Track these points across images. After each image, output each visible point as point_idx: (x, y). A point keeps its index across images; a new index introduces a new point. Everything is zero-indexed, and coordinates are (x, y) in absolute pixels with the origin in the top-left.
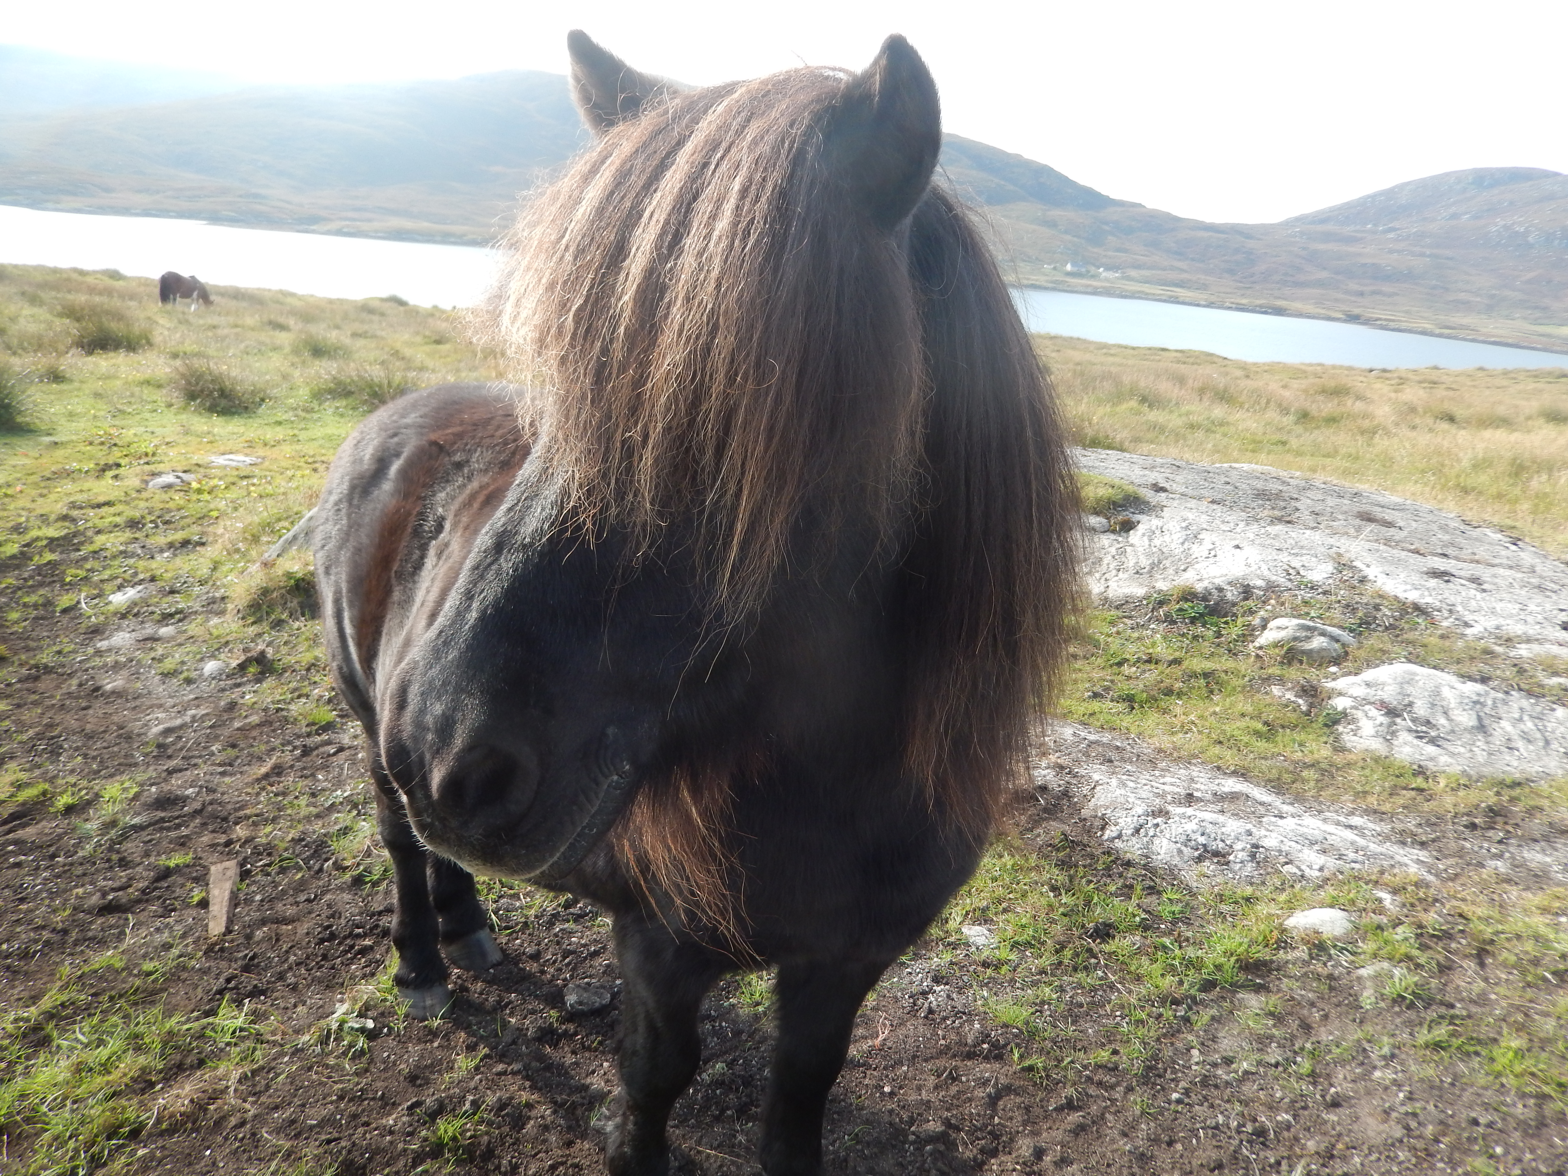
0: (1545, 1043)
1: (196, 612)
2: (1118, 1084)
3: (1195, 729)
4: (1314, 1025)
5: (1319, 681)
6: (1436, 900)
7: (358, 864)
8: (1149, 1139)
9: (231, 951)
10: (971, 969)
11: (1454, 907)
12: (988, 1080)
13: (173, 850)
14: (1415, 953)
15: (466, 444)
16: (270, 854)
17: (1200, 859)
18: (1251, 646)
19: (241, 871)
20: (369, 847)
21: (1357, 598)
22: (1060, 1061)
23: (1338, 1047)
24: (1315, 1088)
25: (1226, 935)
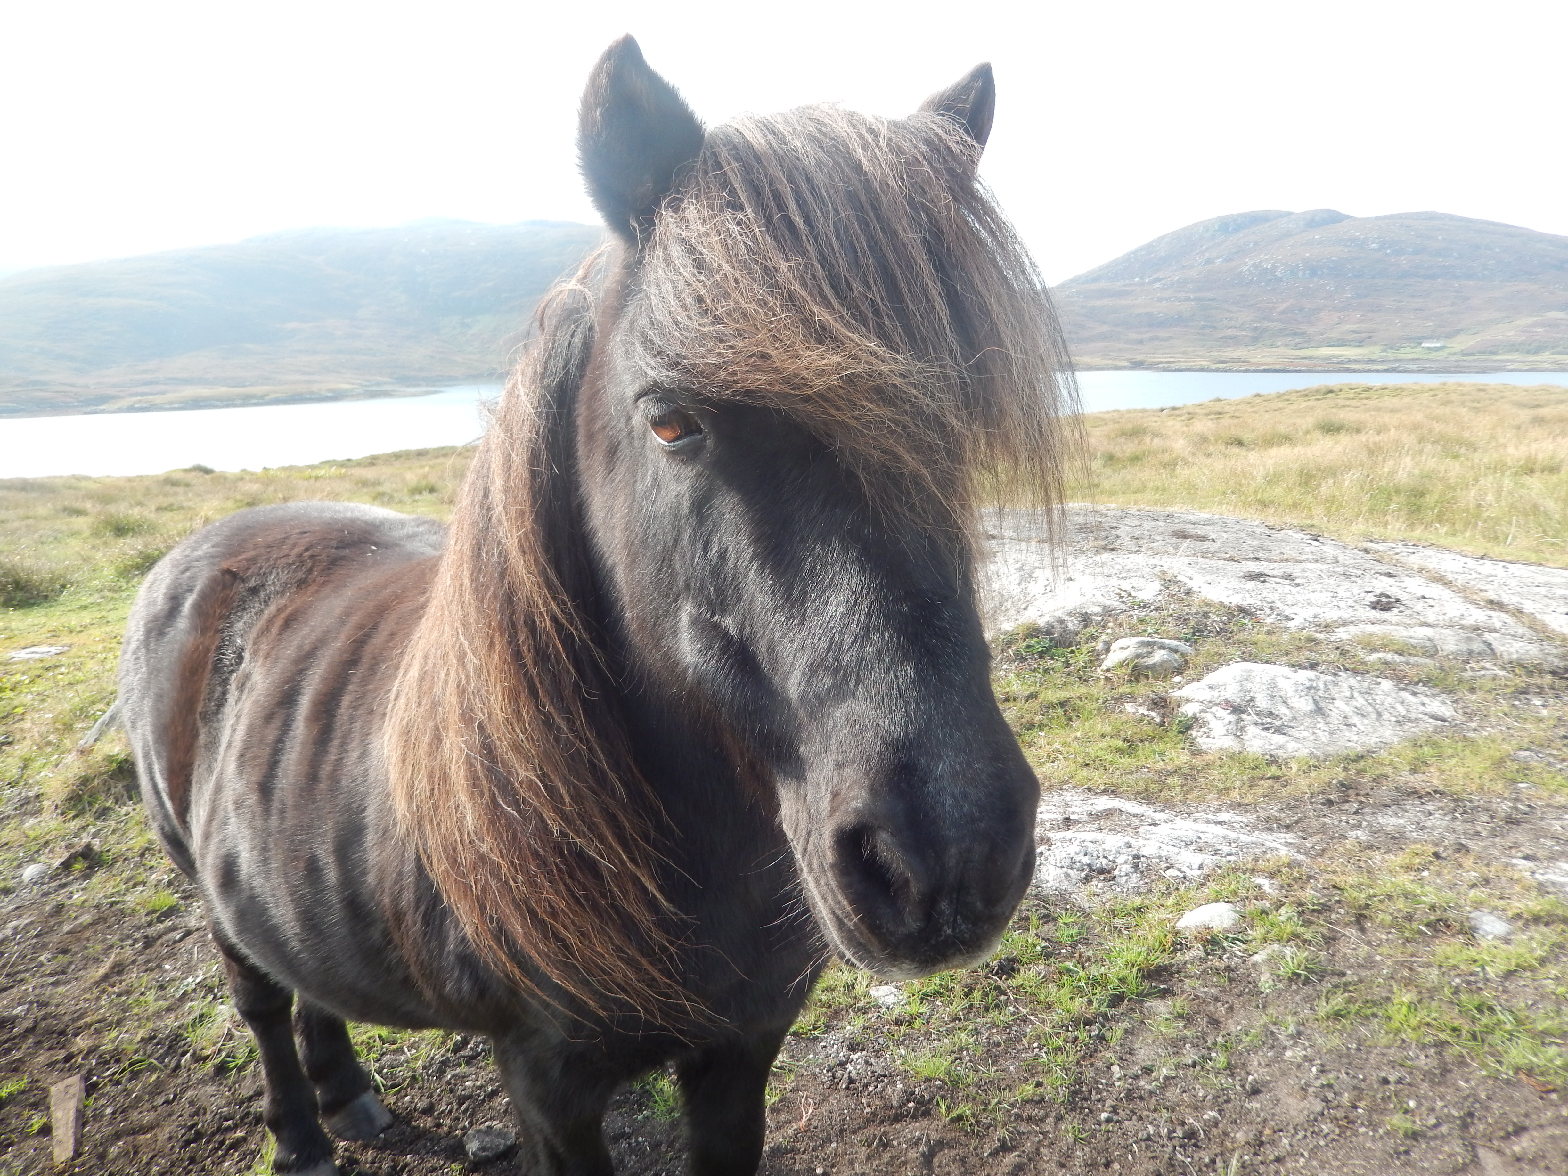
0: (1433, 992)
2: (1047, 1115)
3: (1061, 757)
4: (1222, 1019)
5: (1167, 692)
6: (1310, 877)
7: (220, 1051)
8: (1086, 1165)
10: (885, 1030)
11: (1327, 880)
12: (920, 1139)
13: (4, 1078)
14: (1301, 930)
15: (261, 568)
16: (118, 1061)
17: (1087, 880)
18: (1099, 670)
19: (86, 1087)
20: (229, 1030)
21: (1186, 609)
22: (986, 1104)
23: (1247, 1035)
24: (1234, 1079)
25: (1124, 947)
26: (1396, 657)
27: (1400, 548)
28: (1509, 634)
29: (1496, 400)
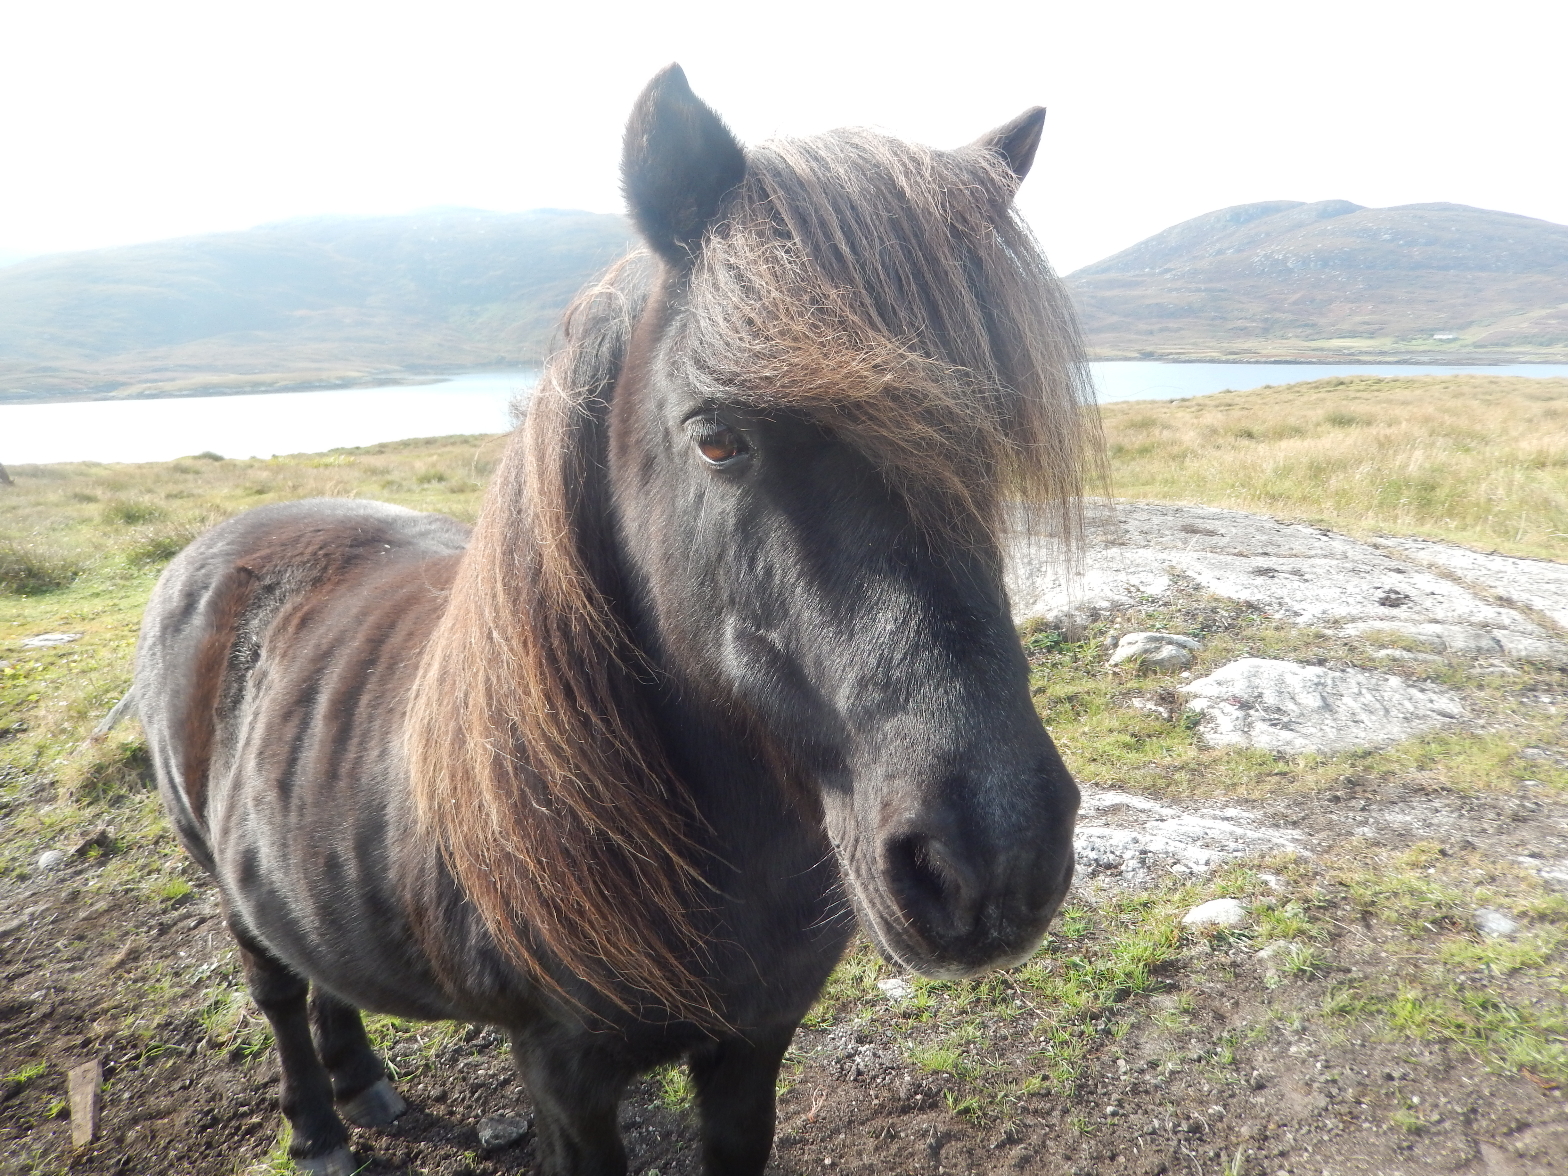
0: (1438, 989)
1: (23, 804)
2: (1053, 1108)
3: (1068, 752)
4: (1227, 1015)
5: (1174, 687)
6: (1316, 874)
7: (235, 1038)
8: (1092, 1158)
9: (101, 1159)
10: (893, 1023)
11: (1333, 877)
12: (927, 1131)
13: (22, 1063)
14: (1307, 926)
15: (276, 566)
16: (134, 1047)
17: (1094, 875)
18: (1107, 665)
19: (104, 1071)
20: (244, 1017)
21: (1195, 605)
22: (993, 1097)
23: (1252, 1030)
24: (1239, 1074)
25: (1131, 942)
26: (1405, 653)
27: (1410, 544)
28: (1518, 631)
29: (1508, 393)
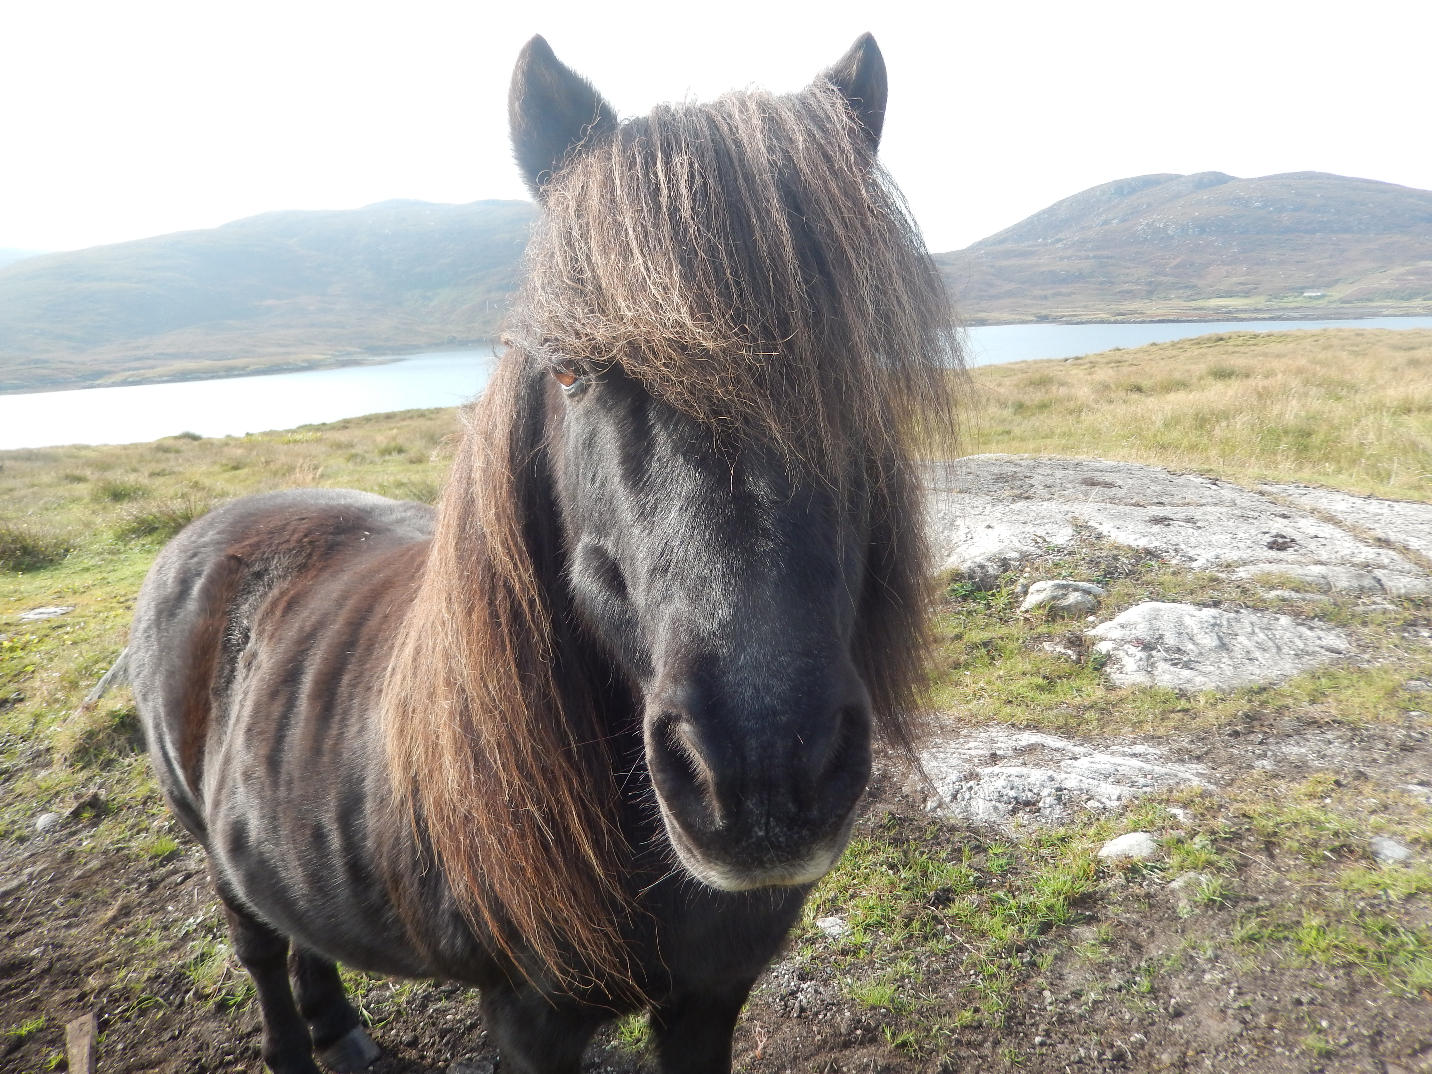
0: (1340, 915)
1: (22, 769)
2: (985, 1040)
3: (986, 695)
4: (1144, 944)
5: (1081, 631)
6: (1221, 806)
7: (220, 989)
10: (832, 960)
11: (1237, 809)
12: (868, 1065)
13: (23, 1017)
14: (1215, 857)
15: (264, 553)
16: (127, 999)
17: (1014, 812)
18: (1018, 611)
19: (99, 1024)
20: (228, 969)
21: (1098, 553)
22: (929, 1030)
23: (1168, 959)
24: (1157, 1003)
25: (1051, 876)
26: (1293, 594)
27: (1292, 490)
28: (1397, 570)
29: (1373, 344)
